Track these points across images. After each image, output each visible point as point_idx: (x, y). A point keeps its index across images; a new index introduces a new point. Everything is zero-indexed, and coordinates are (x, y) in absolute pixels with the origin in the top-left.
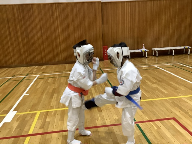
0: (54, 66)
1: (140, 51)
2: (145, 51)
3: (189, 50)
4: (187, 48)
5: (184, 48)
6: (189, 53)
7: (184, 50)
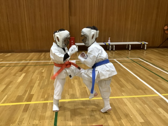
0: (19, 54)
1: (104, 44)
2: (109, 44)
3: (146, 46)
4: (144, 43)
5: (140, 43)
6: (145, 49)
7: (141, 45)
